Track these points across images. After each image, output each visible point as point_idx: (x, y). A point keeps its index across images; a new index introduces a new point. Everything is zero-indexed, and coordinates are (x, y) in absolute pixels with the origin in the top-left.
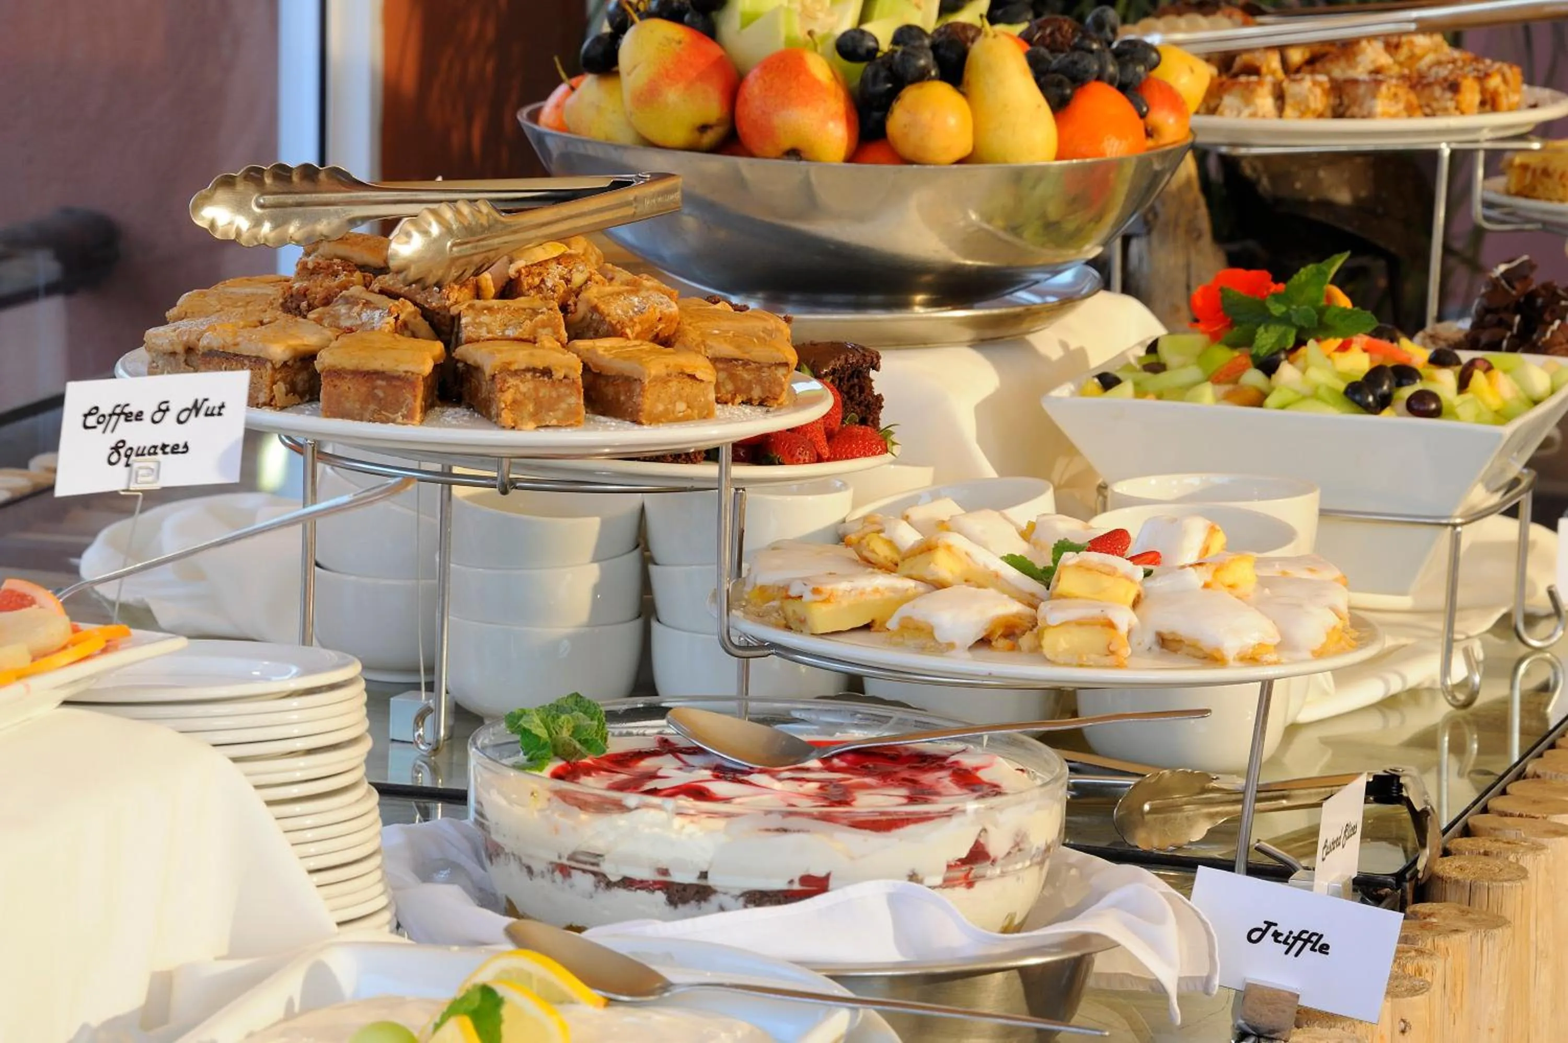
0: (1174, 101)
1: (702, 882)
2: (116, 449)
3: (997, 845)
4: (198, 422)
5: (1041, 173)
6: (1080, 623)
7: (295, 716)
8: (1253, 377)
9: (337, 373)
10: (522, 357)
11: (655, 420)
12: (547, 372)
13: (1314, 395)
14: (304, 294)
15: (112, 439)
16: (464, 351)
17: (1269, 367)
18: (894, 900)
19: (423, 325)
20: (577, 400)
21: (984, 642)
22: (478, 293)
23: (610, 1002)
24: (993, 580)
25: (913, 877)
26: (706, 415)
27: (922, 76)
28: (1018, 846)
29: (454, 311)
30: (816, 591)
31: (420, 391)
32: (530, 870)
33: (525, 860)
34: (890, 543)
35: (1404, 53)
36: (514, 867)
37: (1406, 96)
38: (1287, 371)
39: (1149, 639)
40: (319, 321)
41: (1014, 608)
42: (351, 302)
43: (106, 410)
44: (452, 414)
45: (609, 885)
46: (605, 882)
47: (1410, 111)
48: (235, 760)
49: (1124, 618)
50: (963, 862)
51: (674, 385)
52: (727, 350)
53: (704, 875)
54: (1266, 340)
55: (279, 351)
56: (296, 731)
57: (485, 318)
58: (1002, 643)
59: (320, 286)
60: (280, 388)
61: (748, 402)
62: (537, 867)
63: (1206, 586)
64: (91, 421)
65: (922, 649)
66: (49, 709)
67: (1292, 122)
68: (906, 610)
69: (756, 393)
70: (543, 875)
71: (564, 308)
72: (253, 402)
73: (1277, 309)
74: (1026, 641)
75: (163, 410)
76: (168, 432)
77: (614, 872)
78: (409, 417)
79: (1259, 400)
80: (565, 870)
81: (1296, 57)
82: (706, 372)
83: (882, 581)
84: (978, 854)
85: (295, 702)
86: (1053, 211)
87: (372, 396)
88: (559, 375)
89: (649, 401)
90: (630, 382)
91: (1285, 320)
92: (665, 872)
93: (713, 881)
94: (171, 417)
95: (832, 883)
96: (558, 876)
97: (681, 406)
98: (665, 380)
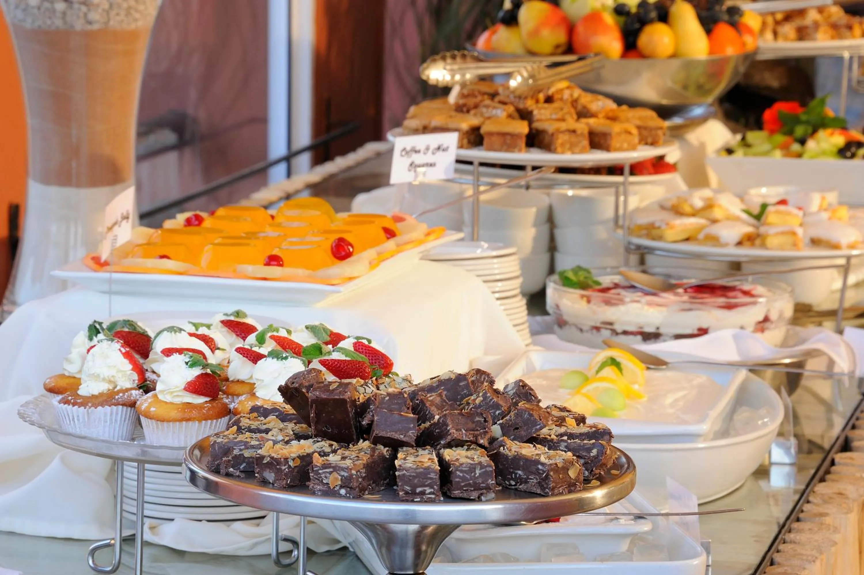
0: (749, 31)
1: (657, 331)
2: (411, 165)
3: (774, 316)
4: (440, 153)
5: (698, 63)
6: (783, 233)
7: (496, 266)
8: (796, 147)
9: (491, 134)
10: (563, 126)
11: (617, 150)
12: (574, 131)
13: (824, 153)
14: (464, 105)
15: (409, 161)
16: (536, 125)
17: (803, 142)
18: (736, 337)
19: (516, 115)
20: (586, 143)
21: (740, 243)
22: (537, 101)
23: (648, 368)
24: (737, 219)
25: (742, 328)
26: (633, 148)
27: (652, 21)
28: (781, 316)
29: (530, 109)
30: (667, 224)
31: (524, 140)
32: (581, 330)
33: (579, 326)
34: (691, 206)
35: (826, 14)
36: (574, 330)
37: (831, 32)
38: (811, 144)
39: (807, 240)
40: (475, 115)
41: (749, 229)
42: (487, 107)
43: (408, 148)
44: (532, 150)
45: (617, 334)
46: (615, 332)
47: (833, 38)
48: (485, 282)
49: (800, 231)
50: (760, 322)
51: (623, 136)
52: (639, 123)
53: (658, 328)
54: (799, 131)
55: (465, 126)
56: (496, 272)
57: (543, 111)
58: (748, 243)
59: (471, 102)
60: (465, 141)
61: (646, 144)
62: (585, 328)
63: (830, 219)
64: (404, 153)
65: (715, 246)
66: (416, 260)
67: (781, 44)
68: (707, 231)
69: (650, 140)
70: (587, 331)
71: (573, 106)
72: (461, 146)
73: (804, 117)
74: (758, 242)
75: (427, 149)
76: (429, 158)
77: (619, 328)
78: (520, 151)
79: (799, 155)
80: (597, 329)
81: (779, 17)
82: (635, 131)
83: (693, 221)
84: (766, 319)
85: (495, 260)
86: (702, 80)
87: (504, 143)
88: (579, 132)
89: (615, 143)
90: (605, 135)
91: (807, 122)
92: (641, 328)
93: (662, 331)
94: (430, 152)
95: (710, 331)
96: (594, 331)
97: (625, 145)
98: (619, 134)
